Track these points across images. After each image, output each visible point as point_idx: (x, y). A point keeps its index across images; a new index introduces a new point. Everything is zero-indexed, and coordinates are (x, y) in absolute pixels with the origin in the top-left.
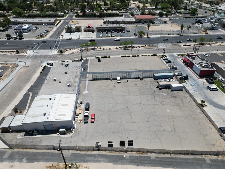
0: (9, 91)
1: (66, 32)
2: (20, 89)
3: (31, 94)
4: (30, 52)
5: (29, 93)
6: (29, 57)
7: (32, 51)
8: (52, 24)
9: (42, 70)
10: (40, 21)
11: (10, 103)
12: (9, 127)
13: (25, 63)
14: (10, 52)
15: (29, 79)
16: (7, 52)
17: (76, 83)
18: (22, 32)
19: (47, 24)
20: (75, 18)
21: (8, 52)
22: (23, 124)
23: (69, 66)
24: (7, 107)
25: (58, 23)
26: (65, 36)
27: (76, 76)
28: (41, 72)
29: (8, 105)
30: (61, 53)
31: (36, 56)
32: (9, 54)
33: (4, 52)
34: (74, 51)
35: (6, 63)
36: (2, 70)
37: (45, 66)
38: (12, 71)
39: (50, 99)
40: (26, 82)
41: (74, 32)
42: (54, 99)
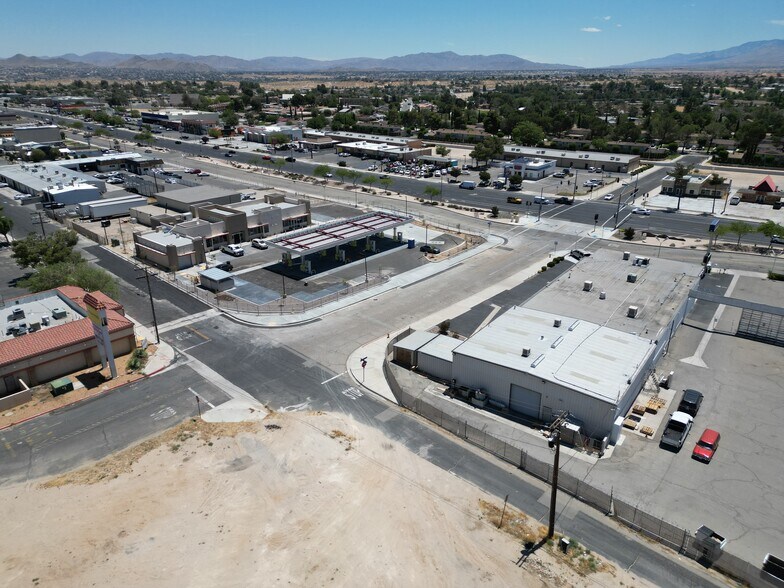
0: (443, 285)
1: (662, 193)
2: (470, 290)
3: (497, 308)
4: (527, 221)
5: (493, 305)
6: (521, 229)
7: (535, 219)
8: (619, 169)
9: (550, 265)
10: (583, 158)
11: (436, 311)
12: (416, 352)
13: (506, 241)
14: (476, 211)
15: (502, 276)
16: (467, 210)
17: (663, 314)
18: (523, 175)
19: (603, 167)
20: (709, 165)
21: (471, 210)
22: (455, 353)
23: (649, 267)
24: (424, 317)
25: (642, 170)
26: (657, 201)
27: (670, 299)
28: (544, 269)
29: (429, 313)
30: (625, 239)
31: (541, 233)
32: (472, 214)
33: (461, 208)
34: (678, 244)
35: (457, 230)
36: (443, 243)
37: (562, 259)
38: (465, 249)
39: (557, 324)
40: (492, 281)
41: (695, 197)
42: (570, 330)
